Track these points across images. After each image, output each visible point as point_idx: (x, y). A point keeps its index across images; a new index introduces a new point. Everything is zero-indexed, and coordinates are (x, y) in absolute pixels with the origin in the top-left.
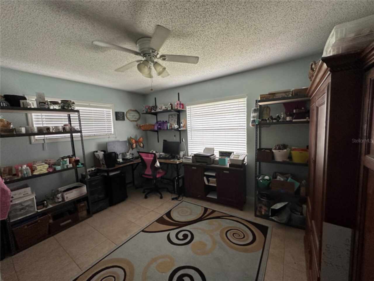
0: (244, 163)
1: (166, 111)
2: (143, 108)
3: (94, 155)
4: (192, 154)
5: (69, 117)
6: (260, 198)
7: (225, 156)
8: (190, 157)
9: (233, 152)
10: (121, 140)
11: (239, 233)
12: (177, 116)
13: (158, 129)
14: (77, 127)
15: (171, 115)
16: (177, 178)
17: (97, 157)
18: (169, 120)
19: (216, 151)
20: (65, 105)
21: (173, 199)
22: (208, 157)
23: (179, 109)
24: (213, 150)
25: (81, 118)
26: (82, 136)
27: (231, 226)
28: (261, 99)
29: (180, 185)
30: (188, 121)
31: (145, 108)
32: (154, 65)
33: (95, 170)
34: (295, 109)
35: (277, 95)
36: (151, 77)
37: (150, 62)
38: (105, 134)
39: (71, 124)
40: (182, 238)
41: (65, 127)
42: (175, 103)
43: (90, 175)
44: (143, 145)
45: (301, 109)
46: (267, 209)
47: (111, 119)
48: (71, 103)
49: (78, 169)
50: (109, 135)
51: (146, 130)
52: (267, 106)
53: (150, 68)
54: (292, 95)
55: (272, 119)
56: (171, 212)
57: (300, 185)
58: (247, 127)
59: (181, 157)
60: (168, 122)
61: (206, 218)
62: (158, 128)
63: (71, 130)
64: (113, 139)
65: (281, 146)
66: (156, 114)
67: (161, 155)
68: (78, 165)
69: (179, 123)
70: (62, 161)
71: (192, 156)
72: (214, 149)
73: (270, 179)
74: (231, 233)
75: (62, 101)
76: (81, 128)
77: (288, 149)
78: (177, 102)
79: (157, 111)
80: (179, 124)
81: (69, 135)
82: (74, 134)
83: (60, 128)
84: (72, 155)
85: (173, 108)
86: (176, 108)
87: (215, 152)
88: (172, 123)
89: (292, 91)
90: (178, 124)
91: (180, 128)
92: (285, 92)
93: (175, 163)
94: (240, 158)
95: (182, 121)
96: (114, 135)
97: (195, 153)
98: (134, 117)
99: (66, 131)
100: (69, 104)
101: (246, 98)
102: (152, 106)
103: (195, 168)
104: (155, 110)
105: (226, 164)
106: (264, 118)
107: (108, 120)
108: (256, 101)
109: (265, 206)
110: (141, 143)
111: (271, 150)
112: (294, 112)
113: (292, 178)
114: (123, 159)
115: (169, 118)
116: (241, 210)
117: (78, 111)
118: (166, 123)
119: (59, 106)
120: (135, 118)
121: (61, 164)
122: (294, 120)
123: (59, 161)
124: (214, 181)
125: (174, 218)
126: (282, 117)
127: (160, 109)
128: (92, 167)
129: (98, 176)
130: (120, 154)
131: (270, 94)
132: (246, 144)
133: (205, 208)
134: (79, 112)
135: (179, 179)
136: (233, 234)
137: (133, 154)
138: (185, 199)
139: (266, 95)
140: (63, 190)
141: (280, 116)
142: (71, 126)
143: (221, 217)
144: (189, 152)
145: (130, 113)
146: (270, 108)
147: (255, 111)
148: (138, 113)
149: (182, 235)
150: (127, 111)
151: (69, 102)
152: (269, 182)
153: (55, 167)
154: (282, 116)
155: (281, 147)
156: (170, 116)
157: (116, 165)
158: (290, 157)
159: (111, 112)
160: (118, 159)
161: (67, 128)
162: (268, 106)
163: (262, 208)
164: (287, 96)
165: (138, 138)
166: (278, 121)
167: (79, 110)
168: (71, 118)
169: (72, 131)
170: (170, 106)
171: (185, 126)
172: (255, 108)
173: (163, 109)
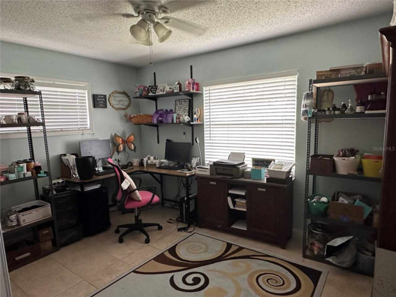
0: (290, 176)
1: (171, 94)
2: (134, 89)
3: (61, 159)
4: (210, 161)
5: (26, 101)
6: (311, 229)
7: (261, 165)
8: (208, 166)
9: (274, 160)
10: (101, 139)
11: (276, 279)
12: (188, 103)
13: (157, 123)
14: (38, 118)
15: (179, 100)
16: (186, 198)
17: (65, 162)
18: (175, 109)
19: (247, 157)
20: (20, 83)
21: (179, 230)
22: (234, 166)
23: (191, 91)
24: (242, 155)
25: (44, 103)
26: (45, 131)
27: (265, 268)
28: (317, 78)
29: (192, 209)
30: (205, 111)
31: (139, 89)
32: (154, 27)
33: (62, 182)
34: (371, 94)
35: (342, 72)
36: (150, 43)
37: (148, 22)
38: (77, 129)
39: (27, 112)
40: (192, 282)
41: (21, 116)
42: (186, 81)
43: (56, 190)
44: (135, 148)
45: (380, 94)
46: (321, 246)
47: (85, 106)
48: (29, 80)
49: (38, 179)
50: (83, 130)
51: (138, 124)
52: (329, 89)
53: (148, 31)
54: (366, 72)
55: (335, 108)
56: (177, 248)
57: (373, 210)
58: (297, 122)
59: (193, 167)
60: (174, 111)
61: (229, 257)
62: (158, 119)
63: (29, 122)
64: (90, 137)
65: (346, 151)
66: (155, 98)
67: (162, 163)
68: (40, 173)
69: (191, 113)
70: (16, 166)
71: (211, 165)
72: (245, 155)
73: (328, 202)
74: (263, 278)
75: (15, 77)
76: (43, 119)
77: (357, 156)
78: (188, 80)
79: (157, 94)
80: (191, 116)
81: (25, 128)
82: (32, 128)
83: (14, 118)
84: (29, 159)
85: (183, 90)
86: (187, 90)
87: (246, 159)
88: (180, 112)
89: (366, 66)
90: (189, 116)
91: (192, 121)
92: (356, 68)
93: (183, 175)
94: (283, 169)
95: (195, 110)
96: (90, 131)
97: (215, 160)
98: (121, 103)
99: (22, 122)
100: (26, 82)
101: (297, 76)
102: (149, 86)
103: (215, 183)
104: (155, 92)
105: (262, 178)
106: (322, 108)
107: (81, 106)
108: (311, 81)
109: (319, 241)
110: (132, 143)
111: (331, 157)
112: (369, 99)
113: (360, 200)
114: (104, 168)
115: (176, 105)
116: (283, 247)
117: (39, 93)
118: (171, 112)
119: (12, 86)
120: (123, 105)
121: (16, 171)
122: (367, 112)
123: (12, 166)
124: (243, 203)
125: (181, 257)
126: (349, 107)
127: (161, 90)
128: (58, 178)
129: (66, 192)
130: (99, 159)
131: (331, 71)
132: (294, 148)
133: (228, 244)
134: (41, 95)
135: (189, 199)
136: (267, 280)
137: (119, 161)
138: (198, 230)
139: (326, 71)
140: (18, 210)
141: (346, 105)
142: (28, 115)
143: (251, 257)
144: (206, 159)
145: (115, 97)
146: (333, 92)
147: (309, 96)
148: (128, 96)
149: (192, 278)
150: (110, 93)
151: (26, 79)
152: (326, 205)
153: (7, 175)
154: (350, 105)
155: (347, 153)
156: (178, 103)
157: (94, 176)
158: (360, 169)
159: (86, 95)
160: (96, 167)
161: (24, 118)
162: (332, 88)
163: (314, 245)
164: (359, 74)
165: (127, 136)
166: (343, 112)
167: (41, 91)
168: (28, 103)
169: (31, 123)
170: (178, 86)
171: (201, 117)
172: (309, 92)
173: (166, 91)
